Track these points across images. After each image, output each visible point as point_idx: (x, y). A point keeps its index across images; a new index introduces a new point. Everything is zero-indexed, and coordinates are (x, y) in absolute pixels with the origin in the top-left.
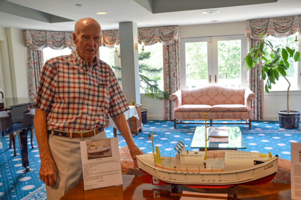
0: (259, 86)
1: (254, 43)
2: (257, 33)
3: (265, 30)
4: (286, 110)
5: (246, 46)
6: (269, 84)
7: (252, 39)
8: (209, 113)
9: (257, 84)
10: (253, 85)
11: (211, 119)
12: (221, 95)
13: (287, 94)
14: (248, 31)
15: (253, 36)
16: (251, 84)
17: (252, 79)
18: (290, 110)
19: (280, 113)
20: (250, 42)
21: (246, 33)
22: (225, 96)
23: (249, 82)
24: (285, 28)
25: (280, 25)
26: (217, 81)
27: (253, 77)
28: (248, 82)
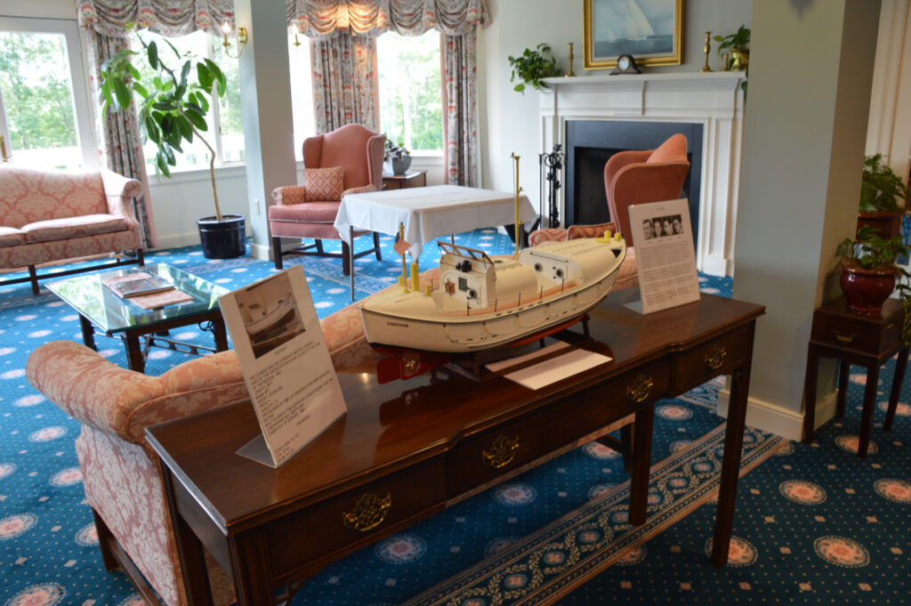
0: (133, 162)
1: (106, 46)
2: (112, 19)
3: (132, 13)
4: (215, 214)
5: (81, 54)
6: (167, 155)
7: (99, 35)
8: (22, 247)
9: (127, 157)
10: (118, 161)
11: (31, 264)
12: (36, 193)
13: (210, 176)
14: (88, 10)
15: (102, 26)
16: (111, 159)
17: (112, 143)
18: (223, 213)
19: (201, 222)
20: (96, 43)
21: (80, 16)
22: (50, 195)
23: (108, 153)
24: (179, 13)
25: (167, 6)
26: (8, 156)
27: (114, 139)
28: (101, 153)
